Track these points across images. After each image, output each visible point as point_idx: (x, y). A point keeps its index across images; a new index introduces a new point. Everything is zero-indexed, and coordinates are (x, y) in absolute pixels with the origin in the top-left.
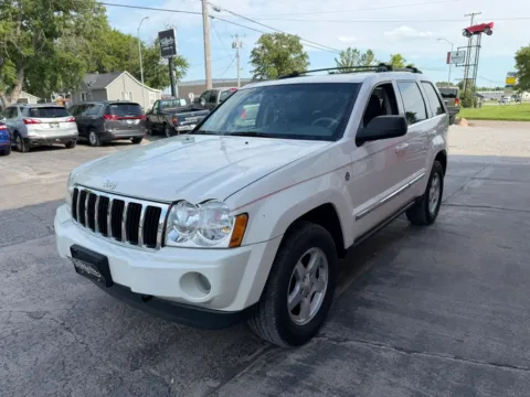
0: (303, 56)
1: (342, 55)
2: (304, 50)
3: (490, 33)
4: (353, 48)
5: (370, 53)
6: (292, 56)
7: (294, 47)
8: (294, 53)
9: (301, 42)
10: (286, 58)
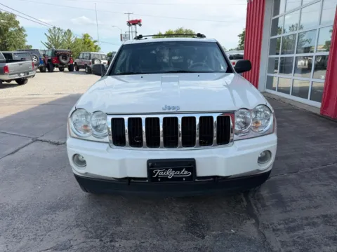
0: (21, 30)
1: (50, 31)
2: (20, 25)
3: (140, 25)
4: (57, 27)
5: (69, 31)
6: (11, 29)
7: (12, 22)
8: (12, 26)
9: (17, 19)
10: (6, 30)
